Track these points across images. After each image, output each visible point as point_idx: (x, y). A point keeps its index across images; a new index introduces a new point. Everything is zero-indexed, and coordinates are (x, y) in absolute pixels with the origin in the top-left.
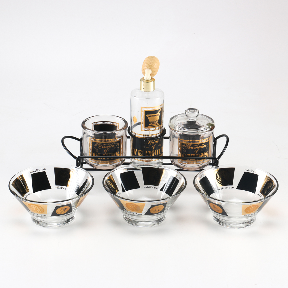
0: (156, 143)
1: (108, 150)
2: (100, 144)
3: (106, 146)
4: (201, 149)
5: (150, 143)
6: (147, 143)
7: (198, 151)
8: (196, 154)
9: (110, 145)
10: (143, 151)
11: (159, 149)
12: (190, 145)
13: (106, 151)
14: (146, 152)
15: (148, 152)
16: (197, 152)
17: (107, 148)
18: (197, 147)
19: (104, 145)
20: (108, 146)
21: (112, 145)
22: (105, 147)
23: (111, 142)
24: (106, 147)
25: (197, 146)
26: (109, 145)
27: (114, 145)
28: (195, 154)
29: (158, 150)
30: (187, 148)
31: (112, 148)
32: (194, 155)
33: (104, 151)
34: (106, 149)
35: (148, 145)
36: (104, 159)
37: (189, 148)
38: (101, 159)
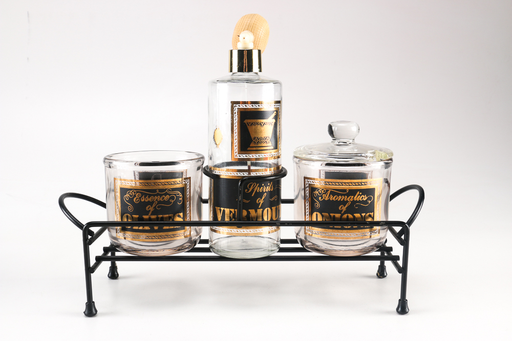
0: (266, 192)
1: (155, 207)
2: (137, 192)
3: (150, 196)
4: (354, 202)
5: (253, 190)
6: (246, 190)
7: (346, 206)
8: (342, 215)
9: (161, 195)
10: (236, 210)
11: (274, 208)
12: (329, 192)
13: (152, 209)
14: (245, 213)
15: (249, 213)
16: (344, 209)
17: (153, 202)
18: (345, 198)
19: (146, 195)
20: (154, 195)
21: (166, 194)
22: (148, 199)
23: (161, 187)
24: (150, 199)
25: (344, 195)
26: (157, 195)
27: (170, 195)
28: (340, 215)
29: (272, 210)
30: (322, 198)
31: (164, 202)
32: (338, 215)
33: (147, 208)
34: (151, 203)
35: (247, 196)
36: (147, 228)
37: (326, 199)
38: (141, 228)
